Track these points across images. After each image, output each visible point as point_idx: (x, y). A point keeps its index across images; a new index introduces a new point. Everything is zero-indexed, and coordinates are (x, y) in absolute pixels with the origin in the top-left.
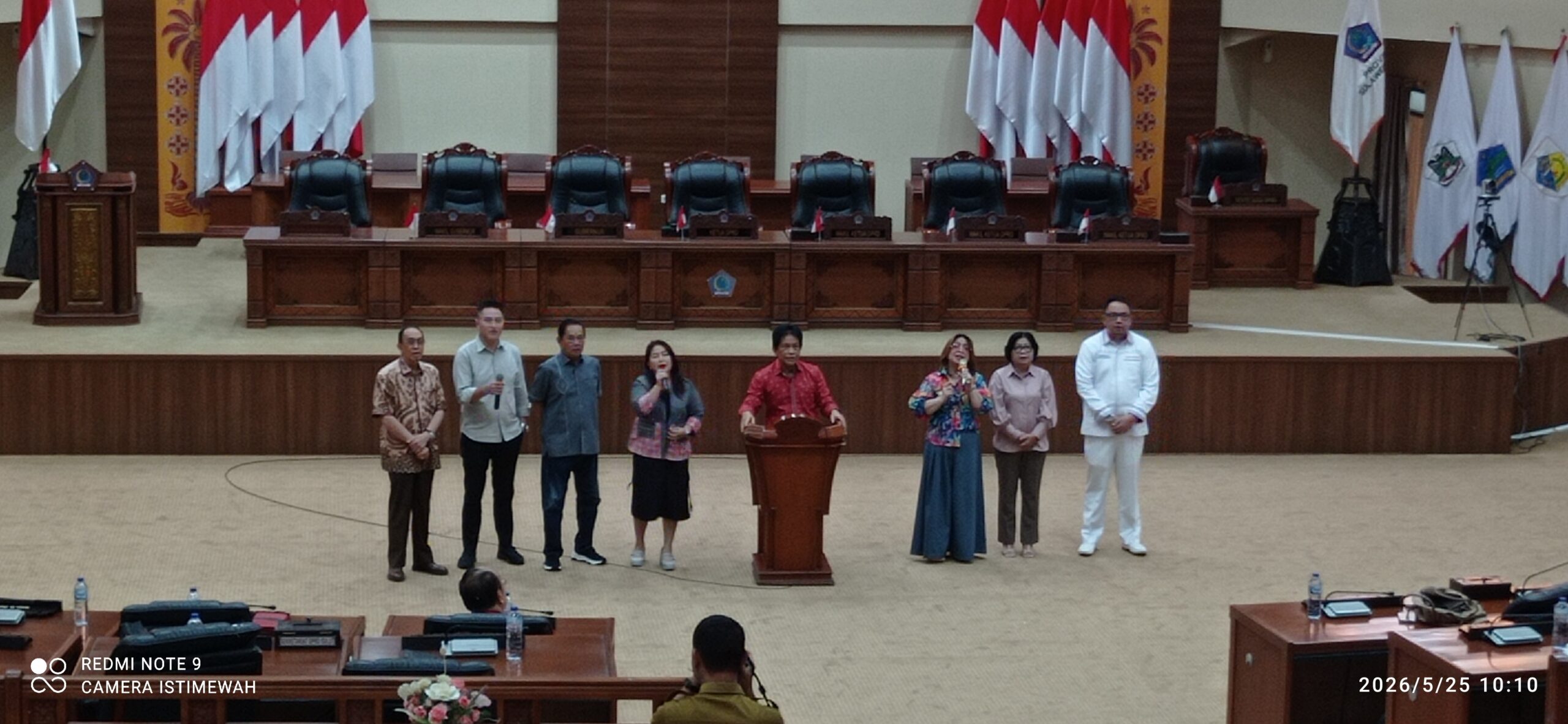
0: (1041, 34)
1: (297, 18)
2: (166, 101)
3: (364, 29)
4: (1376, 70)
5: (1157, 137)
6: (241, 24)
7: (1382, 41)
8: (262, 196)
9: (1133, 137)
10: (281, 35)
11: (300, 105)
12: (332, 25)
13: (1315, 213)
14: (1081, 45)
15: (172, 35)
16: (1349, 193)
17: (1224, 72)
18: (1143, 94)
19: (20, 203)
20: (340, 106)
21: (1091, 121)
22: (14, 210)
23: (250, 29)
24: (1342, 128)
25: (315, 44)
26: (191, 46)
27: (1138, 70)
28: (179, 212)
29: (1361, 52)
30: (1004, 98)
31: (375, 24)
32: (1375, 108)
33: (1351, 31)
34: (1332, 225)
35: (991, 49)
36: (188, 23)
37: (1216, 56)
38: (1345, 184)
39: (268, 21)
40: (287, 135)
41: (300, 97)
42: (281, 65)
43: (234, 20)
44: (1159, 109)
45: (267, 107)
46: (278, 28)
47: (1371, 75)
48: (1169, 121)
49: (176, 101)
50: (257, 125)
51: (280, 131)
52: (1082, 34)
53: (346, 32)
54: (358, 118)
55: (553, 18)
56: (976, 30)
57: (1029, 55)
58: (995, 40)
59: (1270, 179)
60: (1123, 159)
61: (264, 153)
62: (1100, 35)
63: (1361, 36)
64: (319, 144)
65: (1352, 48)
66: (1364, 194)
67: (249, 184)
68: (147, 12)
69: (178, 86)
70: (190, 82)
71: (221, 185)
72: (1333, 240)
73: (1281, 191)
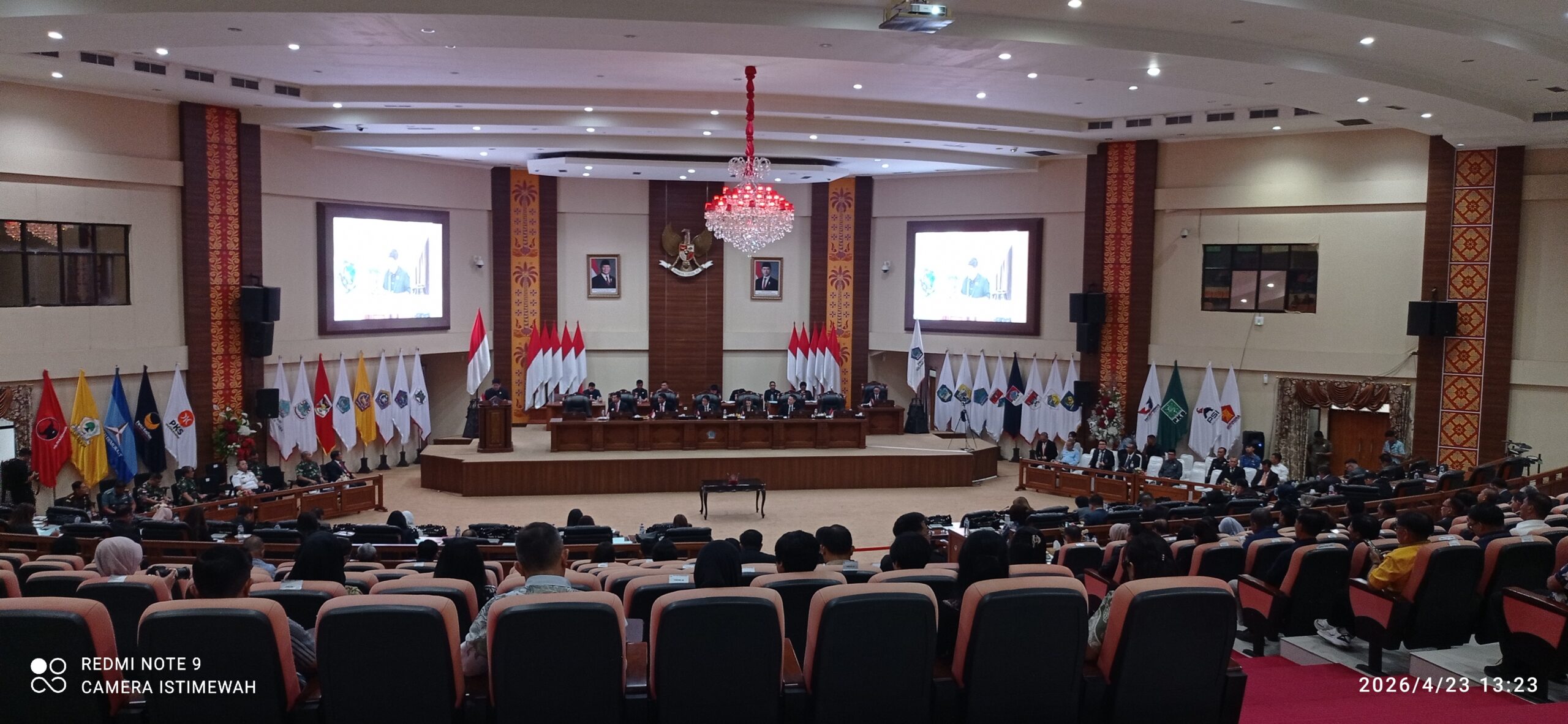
0: (810, 352)
1: (560, 350)
2: (515, 378)
3: (583, 352)
4: (922, 363)
5: (849, 386)
6: (541, 351)
7: (923, 354)
8: (550, 409)
9: (841, 384)
10: (555, 355)
11: (561, 379)
12: (572, 351)
13: (904, 409)
14: (823, 356)
15: (517, 356)
16: (914, 403)
17: (870, 364)
18: (843, 372)
19: (468, 412)
20: (575, 379)
21: (827, 380)
22: (466, 415)
23: (544, 353)
24: (911, 382)
25: (567, 359)
26: (523, 360)
27: (842, 363)
28: (519, 416)
29: (917, 357)
30: (799, 373)
31: (586, 351)
32: (922, 377)
33: (913, 350)
34: (909, 414)
35: (794, 357)
36: (522, 352)
37: (867, 359)
38: (913, 400)
39: (550, 350)
40: (557, 389)
41: (562, 375)
42: (555, 365)
43: (539, 350)
44: (849, 377)
45: (550, 380)
46: (554, 353)
48: (852, 381)
49: (518, 378)
50: (546, 385)
51: (554, 387)
52: (824, 352)
53: (577, 354)
54: (581, 382)
55: (647, 348)
56: (789, 351)
57: (806, 360)
58: (795, 355)
59: (889, 399)
60: (838, 391)
61: (548, 395)
62: (829, 353)
63: (916, 352)
64: (567, 392)
65: (913, 356)
66: (919, 403)
67: (544, 406)
68: (509, 348)
69: (519, 373)
70: (523, 372)
71: (534, 406)
72: (909, 418)
73: (892, 402)
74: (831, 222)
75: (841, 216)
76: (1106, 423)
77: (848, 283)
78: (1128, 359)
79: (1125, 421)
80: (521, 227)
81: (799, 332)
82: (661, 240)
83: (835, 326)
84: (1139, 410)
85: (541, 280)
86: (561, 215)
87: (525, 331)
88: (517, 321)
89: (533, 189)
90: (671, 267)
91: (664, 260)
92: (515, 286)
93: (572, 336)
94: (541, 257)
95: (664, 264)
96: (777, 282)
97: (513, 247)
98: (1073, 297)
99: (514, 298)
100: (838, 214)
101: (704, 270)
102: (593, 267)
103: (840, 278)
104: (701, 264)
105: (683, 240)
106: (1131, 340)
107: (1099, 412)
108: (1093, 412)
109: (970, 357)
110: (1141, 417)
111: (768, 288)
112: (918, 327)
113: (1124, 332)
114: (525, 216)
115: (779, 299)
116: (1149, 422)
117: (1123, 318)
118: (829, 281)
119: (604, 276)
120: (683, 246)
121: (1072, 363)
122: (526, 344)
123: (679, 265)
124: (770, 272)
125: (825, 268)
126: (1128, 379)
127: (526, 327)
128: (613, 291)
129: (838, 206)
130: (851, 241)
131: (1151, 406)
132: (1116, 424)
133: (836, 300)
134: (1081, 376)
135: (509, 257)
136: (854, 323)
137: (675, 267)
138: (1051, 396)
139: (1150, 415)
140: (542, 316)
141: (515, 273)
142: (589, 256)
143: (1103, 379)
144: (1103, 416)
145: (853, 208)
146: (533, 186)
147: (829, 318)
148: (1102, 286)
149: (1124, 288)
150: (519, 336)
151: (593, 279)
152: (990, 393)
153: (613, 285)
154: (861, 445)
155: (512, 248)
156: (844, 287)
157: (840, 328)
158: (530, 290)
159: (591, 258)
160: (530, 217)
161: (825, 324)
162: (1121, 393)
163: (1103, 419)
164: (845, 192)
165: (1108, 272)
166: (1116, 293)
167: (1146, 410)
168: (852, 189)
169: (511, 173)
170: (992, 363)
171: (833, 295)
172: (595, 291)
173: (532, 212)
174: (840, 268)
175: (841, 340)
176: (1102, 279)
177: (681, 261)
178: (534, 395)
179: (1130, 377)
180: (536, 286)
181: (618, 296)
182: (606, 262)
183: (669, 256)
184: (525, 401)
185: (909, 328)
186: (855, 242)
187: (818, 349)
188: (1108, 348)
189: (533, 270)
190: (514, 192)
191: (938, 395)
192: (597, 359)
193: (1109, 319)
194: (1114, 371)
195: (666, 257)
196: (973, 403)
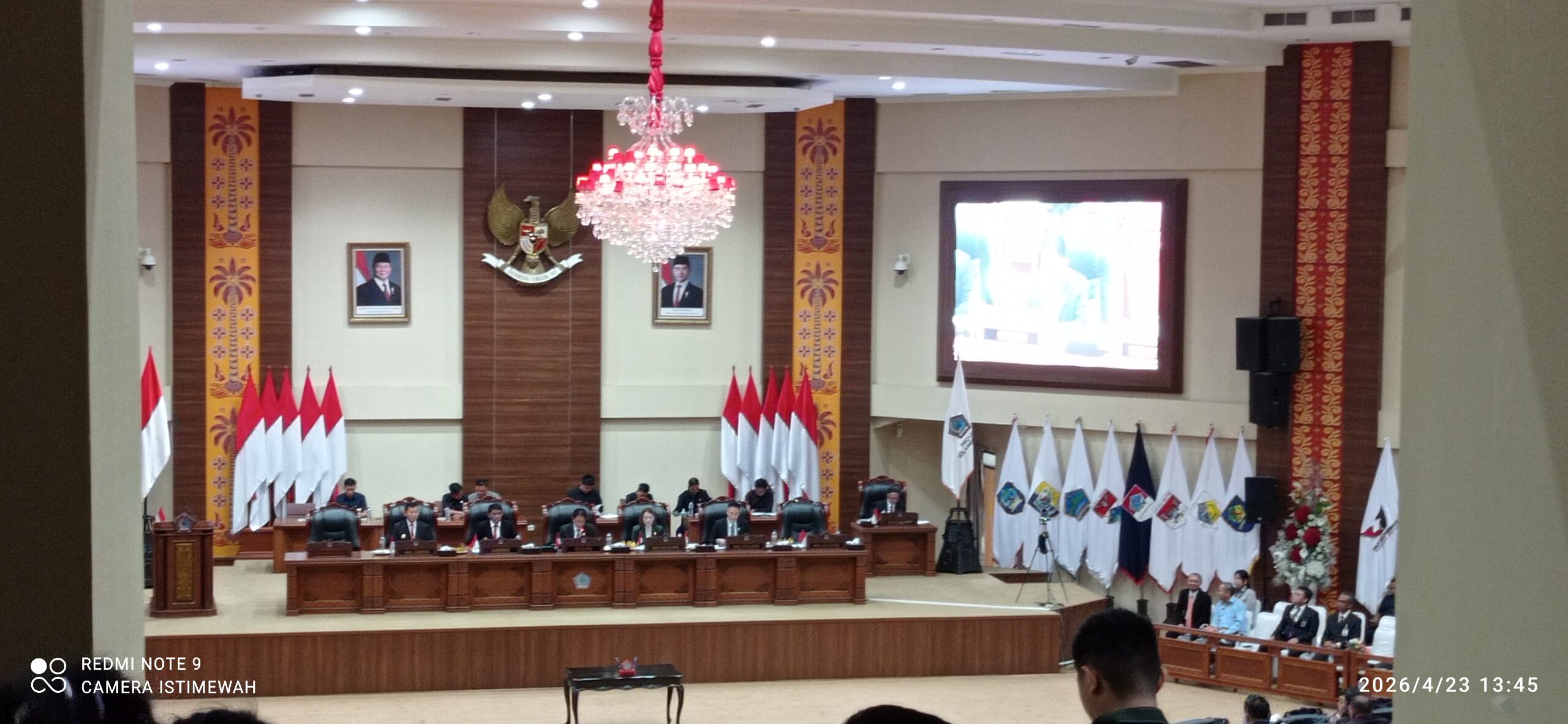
0: (763, 422)
1: (298, 421)
2: (212, 474)
3: (340, 425)
4: (968, 443)
5: (835, 484)
6: (262, 424)
7: (970, 425)
8: (276, 533)
9: (821, 484)
10: (287, 431)
11: (298, 475)
12: (321, 422)
13: (934, 532)
14: (787, 428)
15: (217, 432)
16: (954, 517)
17: (874, 443)
18: (825, 457)
20: (324, 475)
21: (795, 475)
23: (268, 426)
24: (949, 478)
25: (309, 436)
26: (229, 437)
27: (822, 443)
28: (222, 544)
29: (959, 432)
30: (742, 461)
31: (348, 423)
32: (969, 467)
33: (952, 419)
34: (945, 536)
35: (733, 431)
36: (227, 424)
37: (868, 434)
38: (952, 511)
39: (279, 421)
40: (291, 495)
41: (299, 469)
42: (287, 449)
43: (258, 423)
44: (835, 468)
45: (278, 477)
46: (286, 425)
47: (965, 446)
48: (842, 473)
49: (218, 473)
50: (272, 487)
51: (286, 490)
52: (788, 422)
53: (329, 426)
55: (460, 417)
56: (724, 420)
57: (756, 435)
58: (735, 425)
60: (815, 497)
61: (276, 505)
62: (798, 422)
63: (958, 423)
64: (311, 499)
65: (954, 430)
66: (963, 517)
67: (266, 525)
68: (201, 418)
69: (220, 464)
70: (227, 462)
71: (248, 526)
72: (947, 545)
73: (914, 517)
74: (800, 183)
75: (819, 169)
76: (1303, 554)
77: (833, 293)
78: (1343, 437)
79: (1337, 550)
80: (224, 192)
81: (742, 384)
82: (486, 215)
83: (810, 372)
84: (1364, 530)
85: (262, 291)
86: (303, 169)
87: (232, 387)
88: (217, 367)
89: (248, 122)
90: (504, 267)
91: (491, 251)
92: (213, 303)
93: (320, 395)
94: (263, 248)
95: (491, 259)
96: (700, 292)
97: (210, 230)
98: (1243, 325)
99: (212, 324)
100: (813, 168)
101: (566, 272)
102: (359, 266)
103: (818, 284)
104: (559, 261)
105: (527, 215)
106: (1346, 401)
107: (1291, 535)
108: (1281, 534)
109: (1057, 431)
110: (1366, 544)
111: (685, 303)
112: (960, 375)
113: (1334, 387)
114: (232, 173)
115: (705, 323)
116: (1381, 551)
117: (1332, 362)
118: (798, 289)
119: (379, 283)
120: (527, 228)
121: (1241, 444)
122: (233, 412)
123: (520, 261)
124: (688, 274)
125: (790, 265)
126: (1342, 473)
127: (234, 379)
128: (396, 311)
129: (814, 151)
130: (838, 217)
131: (1383, 523)
132: (1320, 557)
133: (809, 325)
134: (1259, 468)
135: (202, 249)
136: (843, 366)
137: (514, 264)
138: (1202, 504)
139: (1382, 539)
140: (264, 357)
141: (212, 279)
142: (351, 246)
143: (1298, 472)
144: (1297, 542)
145: (840, 155)
146: (247, 117)
147: (798, 359)
148: (1294, 304)
149: (1334, 309)
150: (220, 395)
151: (359, 288)
152: (1094, 497)
153: (395, 300)
154: (857, 596)
155: (207, 230)
156: (824, 301)
157: (817, 377)
158: (241, 308)
159: (355, 250)
160: (241, 174)
161: (790, 370)
162: (1331, 498)
163: (1297, 549)
164: (826, 126)
165: (1305, 279)
166: (1319, 317)
167: (1376, 529)
168: (839, 123)
169: (208, 94)
170: (1097, 444)
171: (805, 316)
172: (362, 311)
173: (246, 164)
174: (818, 267)
175: (818, 398)
176: (1294, 292)
177: (522, 255)
178: (249, 505)
179: (1345, 469)
180: (252, 303)
181: (405, 321)
182: (382, 257)
183: (498, 243)
184: (231, 516)
185: (945, 378)
186: (846, 220)
187: (777, 416)
188: (1306, 417)
189: (247, 272)
190: (212, 128)
191: (999, 501)
192: (367, 438)
193: (1308, 364)
194: (1317, 458)
195: (495, 246)
196: (1063, 518)
